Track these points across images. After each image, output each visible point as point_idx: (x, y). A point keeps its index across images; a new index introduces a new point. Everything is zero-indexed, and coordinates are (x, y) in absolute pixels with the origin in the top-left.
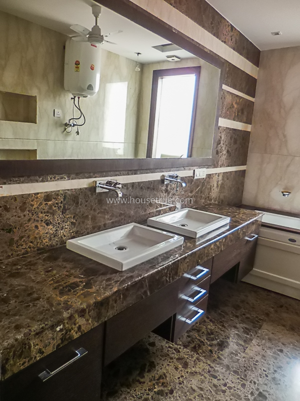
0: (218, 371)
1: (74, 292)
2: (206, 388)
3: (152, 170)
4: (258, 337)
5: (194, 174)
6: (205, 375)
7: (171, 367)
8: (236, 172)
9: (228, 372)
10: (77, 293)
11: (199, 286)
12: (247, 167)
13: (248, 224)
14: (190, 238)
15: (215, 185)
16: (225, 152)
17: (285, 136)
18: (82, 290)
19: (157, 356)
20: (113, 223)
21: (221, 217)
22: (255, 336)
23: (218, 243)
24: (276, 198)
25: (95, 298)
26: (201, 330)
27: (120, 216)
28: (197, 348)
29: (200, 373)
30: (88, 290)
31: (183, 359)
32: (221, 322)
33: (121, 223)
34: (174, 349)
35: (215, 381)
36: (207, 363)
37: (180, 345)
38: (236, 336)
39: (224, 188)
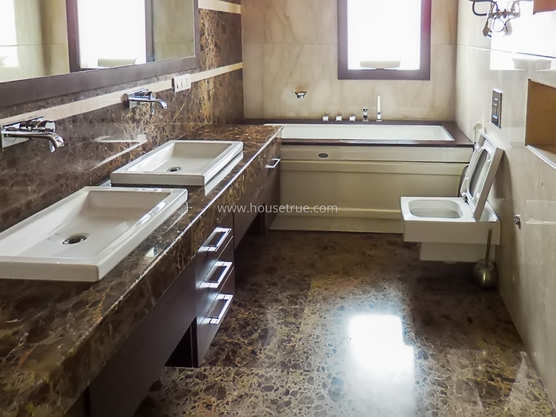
0: (271, 378)
1: (8, 360)
2: (262, 412)
3: (106, 89)
4: (310, 301)
5: (173, 85)
6: (256, 393)
7: (198, 410)
8: (230, 73)
9: (285, 372)
10: (18, 359)
11: (221, 260)
12: (243, 65)
13: (268, 146)
14: (195, 188)
15: (206, 97)
16: (212, 47)
17: (287, 18)
18: (27, 347)
19: (171, 403)
20: (44, 197)
21: (231, 144)
22: (305, 302)
23: (237, 185)
24: (289, 103)
25: (63, 353)
26: (230, 326)
27: (57, 181)
28: (232, 357)
29: (247, 394)
30: (41, 343)
31: (214, 385)
32: (256, 301)
33: (62, 193)
34: (197, 377)
35: (272, 395)
36: (253, 374)
37: (204, 364)
38: (282, 314)
39: (218, 99)
